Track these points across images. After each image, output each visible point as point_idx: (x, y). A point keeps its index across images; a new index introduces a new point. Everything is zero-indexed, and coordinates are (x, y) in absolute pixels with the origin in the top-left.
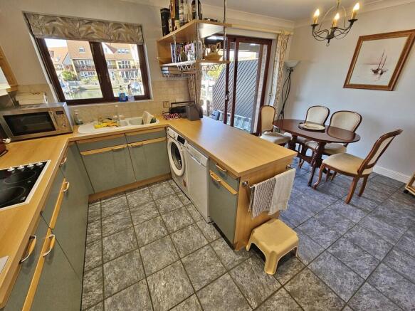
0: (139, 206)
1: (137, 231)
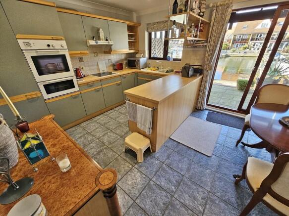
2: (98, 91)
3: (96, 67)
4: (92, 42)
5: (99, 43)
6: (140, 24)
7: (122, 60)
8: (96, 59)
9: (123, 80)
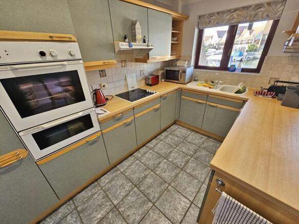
0: (189, 142)
1: (173, 152)
2: (128, 124)
3: (123, 82)
4: (124, 46)
5: (134, 47)
6: (187, 18)
7: (157, 70)
8: (124, 70)
9: (163, 101)
